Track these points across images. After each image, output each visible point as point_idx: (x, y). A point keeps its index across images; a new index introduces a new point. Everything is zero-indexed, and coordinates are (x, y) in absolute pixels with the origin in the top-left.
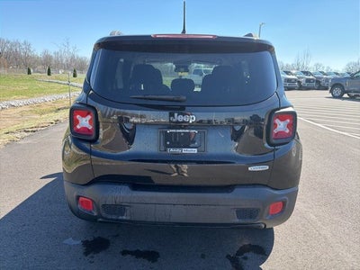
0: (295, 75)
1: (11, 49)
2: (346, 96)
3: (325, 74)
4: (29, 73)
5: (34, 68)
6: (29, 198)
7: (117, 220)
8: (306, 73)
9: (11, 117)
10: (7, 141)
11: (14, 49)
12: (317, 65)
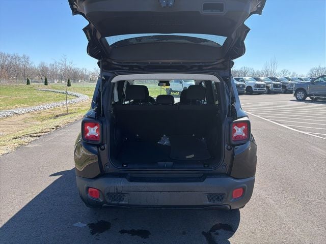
0: (264, 81)
1: (11, 62)
2: (308, 98)
3: (290, 80)
4: (28, 83)
5: (32, 79)
6: (42, 192)
7: (118, 205)
8: (274, 79)
9: (16, 124)
10: (17, 145)
11: (14, 62)
12: (284, 71)
